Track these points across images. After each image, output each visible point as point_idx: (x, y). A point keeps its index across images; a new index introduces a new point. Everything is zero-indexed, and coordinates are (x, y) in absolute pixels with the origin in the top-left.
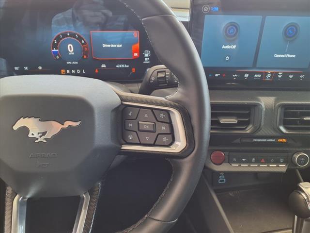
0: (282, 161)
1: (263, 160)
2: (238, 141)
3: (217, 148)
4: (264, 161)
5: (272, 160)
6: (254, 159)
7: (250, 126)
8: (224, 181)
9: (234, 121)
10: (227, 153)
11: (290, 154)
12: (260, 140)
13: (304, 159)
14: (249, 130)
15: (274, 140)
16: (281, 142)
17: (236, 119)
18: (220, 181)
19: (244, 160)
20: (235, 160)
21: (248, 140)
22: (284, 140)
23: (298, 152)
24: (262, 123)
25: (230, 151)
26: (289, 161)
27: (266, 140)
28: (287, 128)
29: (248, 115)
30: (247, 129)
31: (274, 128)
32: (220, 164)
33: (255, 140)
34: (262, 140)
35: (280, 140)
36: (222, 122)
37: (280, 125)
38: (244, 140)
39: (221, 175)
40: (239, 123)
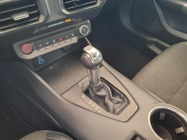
0: (73, 35)
1: (60, 38)
2: (37, 31)
3: (24, 42)
4: (62, 40)
5: (67, 37)
6: (54, 40)
7: (41, 16)
8: (43, 62)
9: (25, 15)
10: (33, 43)
11: (76, 29)
12: (53, 25)
13: (85, 29)
14: (42, 19)
15: (62, 22)
16: (68, 22)
17: (27, 14)
18: (40, 63)
19: (47, 43)
20: (41, 46)
21: (45, 28)
22: (70, 20)
23: (81, 26)
24: (49, 12)
25: (35, 41)
26: (77, 34)
27: (57, 24)
28: (68, 10)
29: (36, 7)
30: (40, 19)
31: (59, 13)
32: (31, 53)
33: (49, 26)
34: (54, 25)
35: (67, 21)
36: (16, 20)
37: (62, 9)
38: (42, 29)
39: (39, 58)
40: (31, 16)
